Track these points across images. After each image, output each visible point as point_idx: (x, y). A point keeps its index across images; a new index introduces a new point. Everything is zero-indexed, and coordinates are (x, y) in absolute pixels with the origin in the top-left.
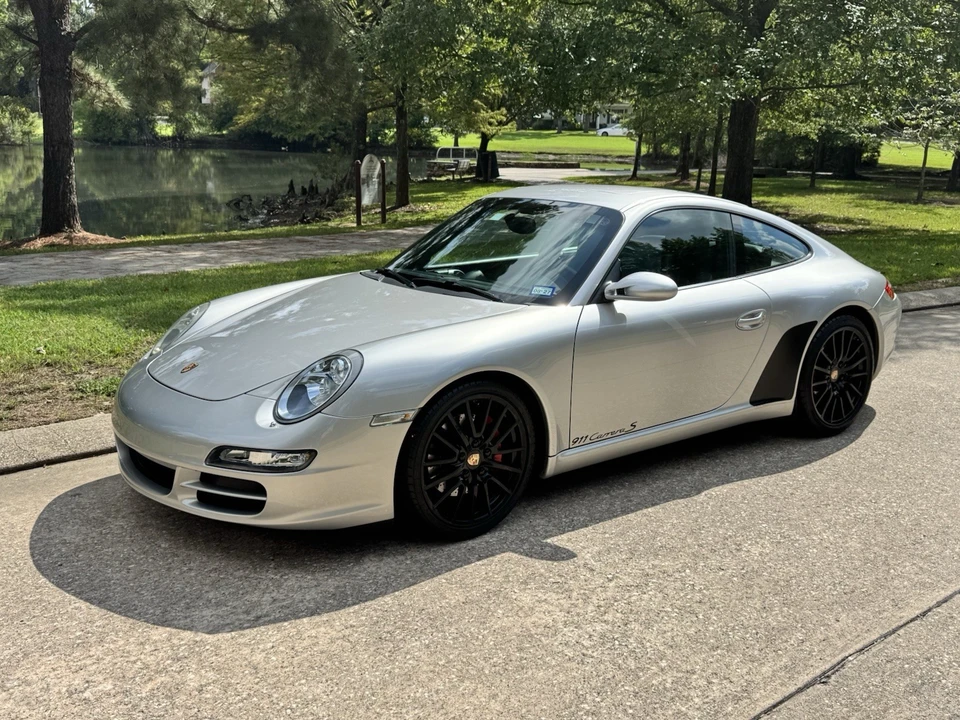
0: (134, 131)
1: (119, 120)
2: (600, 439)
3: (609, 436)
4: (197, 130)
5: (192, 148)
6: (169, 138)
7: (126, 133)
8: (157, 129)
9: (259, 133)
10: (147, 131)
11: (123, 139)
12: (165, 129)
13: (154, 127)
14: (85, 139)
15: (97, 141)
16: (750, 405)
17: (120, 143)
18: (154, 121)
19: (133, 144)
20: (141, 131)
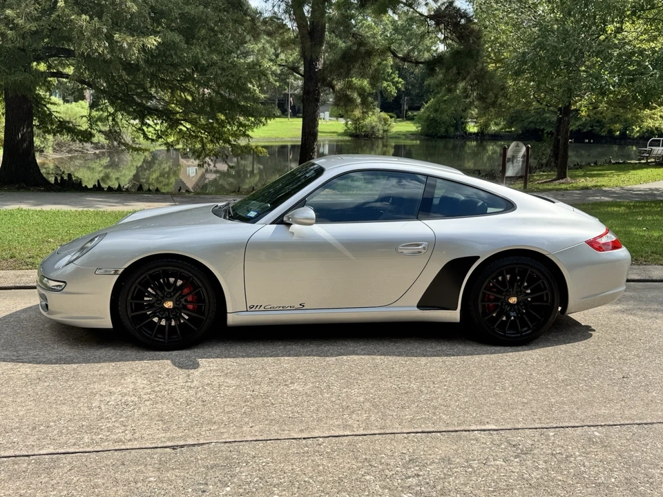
0: (452, 129)
1: (443, 122)
2: (272, 309)
3: (281, 308)
4: (493, 128)
5: (489, 140)
6: (474, 133)
7: (447, 131)
8: (467, 128)
9: (536, 129)
10: (460, 129)
11: (444, 134)
12: (472, 128)
13: (465, 127)
14: (421, 135)
15: (427, 135)
16: (417, 309)
17: (442, 137)
18: (467, 122)
19: (450, 138)
20: (457, 129)
